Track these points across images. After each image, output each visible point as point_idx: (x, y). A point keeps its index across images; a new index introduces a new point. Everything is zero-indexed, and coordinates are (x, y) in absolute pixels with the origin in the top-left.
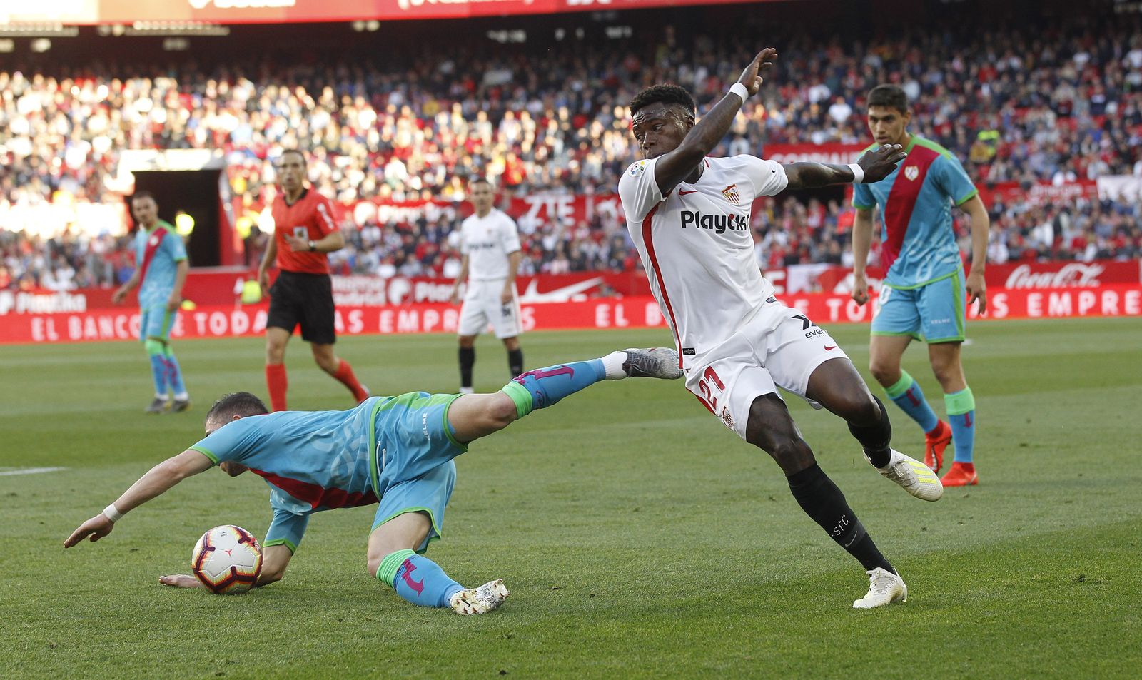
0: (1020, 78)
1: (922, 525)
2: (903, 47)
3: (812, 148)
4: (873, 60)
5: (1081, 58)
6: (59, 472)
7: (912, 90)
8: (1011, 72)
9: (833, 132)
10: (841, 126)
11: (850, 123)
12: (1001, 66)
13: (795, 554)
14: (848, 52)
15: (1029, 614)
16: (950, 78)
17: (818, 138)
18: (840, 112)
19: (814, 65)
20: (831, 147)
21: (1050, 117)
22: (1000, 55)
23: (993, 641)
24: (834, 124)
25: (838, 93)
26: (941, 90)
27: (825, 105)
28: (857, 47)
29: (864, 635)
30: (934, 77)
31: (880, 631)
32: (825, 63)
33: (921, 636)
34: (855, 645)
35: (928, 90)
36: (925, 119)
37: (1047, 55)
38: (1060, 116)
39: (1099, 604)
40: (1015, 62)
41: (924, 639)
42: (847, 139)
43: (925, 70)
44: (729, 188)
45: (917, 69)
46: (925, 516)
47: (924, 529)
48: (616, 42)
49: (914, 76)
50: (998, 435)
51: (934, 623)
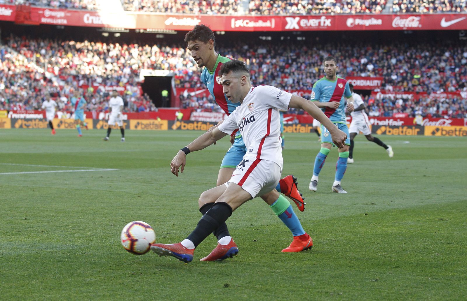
0: (428, 59)
1: (391, 200)
2: (391, 48)
3: (361, 78)
4: (381, 51)
5: (447, 54)
6: (116, 170)
7: (394, 61)
8: (425, 57)
9: (368, 73)
10: (371, 71)
11: (374, 70)
12: (423, 55)
13: (350, 207)
14: (374, 48)
15: (424, 230)
16: (406, 58)
17: (363, 75)
18: (370, 67)
19: (363, 52)
20: (367, 78)
21: (437, 72)
22: (422, 51)
23: (412, 238)
24: (369, 71)
25: (370, 62)
26: (403, 61)
27: (365, 65)
28: (377, 46)
29: (371, 234)
30: (401, 58)
31: (376, 233)
32: (366, 52)
33: (389, 235)
34: (368, 237)
35: (399, 61)
36: (398, 71)
37: (438, 52)
38: (440, 71)
39: (447, 228)
40: (427, 54)
41: (390, 236)
42: (372, 76)
43: (399, 55)
45: (396, 54)
46: (392, 197)
47: (392, 201)
48: (299, 41)
49: (395, 57)
50: (417, 172)
51: (393, 231)
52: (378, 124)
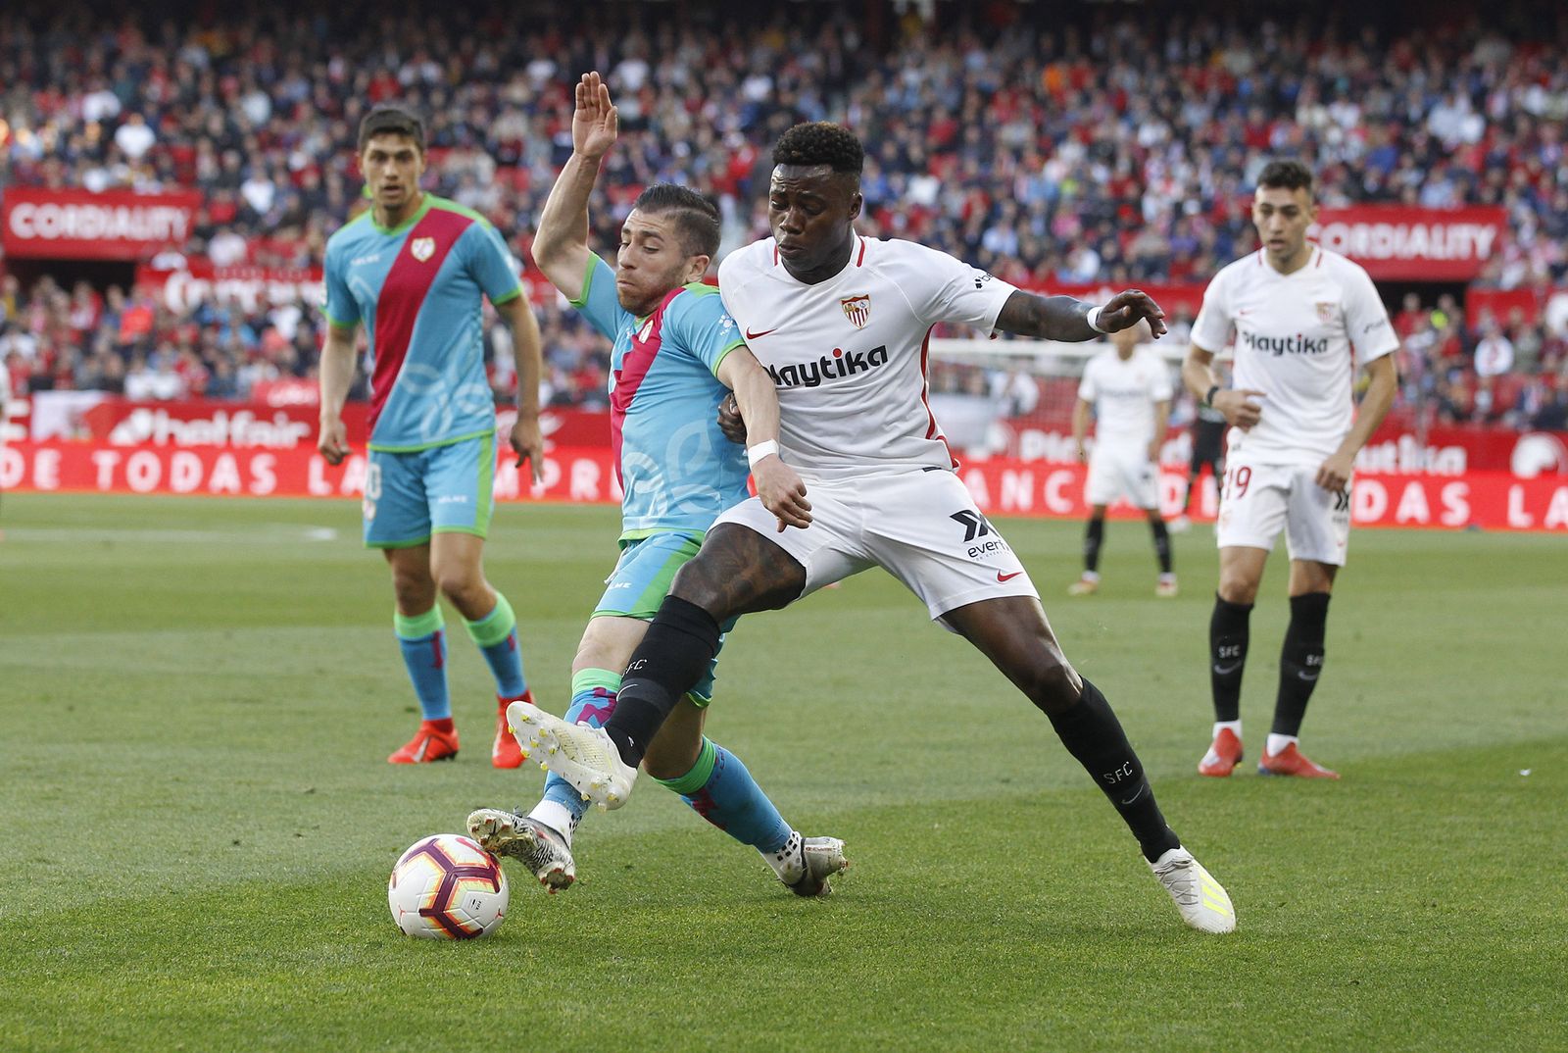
0: (437, 98)
1: (234, 836)
2: (246, 36)
3: (83, 197)
4: (195, 55)
5: (541, 70)
7: (256, 108)
8: (423, 87)
9: (121, 173)
10: (135, 163)
11: (151, 159)
12: (407, 75)
13: (18, 875)
14: (153, 38)
15: (403, 991)
16: (322, 93)
17: (96, 180)
18: (135, 139)
19: (95, 58)
20: (118, 197)
21: (484, 165)
22: (407, 58)
23: (340, 1035)
24: (124, 159)
25: (133, 107)
26: (305, 111)
27: (110, 126)
28: (169, 31)
29: (126, 1017)
30: (294, 89)
31: (152, 1010)
32: (113, 56)
33: (222, 1020)
34: (109, 1033)
35: (283, 110)
36: (276, 157)
37: (485, 61)
38: (501, 165)
39: (520, 980)
40: (431, 72)
41: (225, 1027)
42: (145, 185)
43: (280, 74)
44: (855, 299)
45: (268, 73)
46: (240, 822)
47: (236, 843)
49: (264, 86)
50: (370, 691)
51: (243, 1001)
52: (171, 437)
